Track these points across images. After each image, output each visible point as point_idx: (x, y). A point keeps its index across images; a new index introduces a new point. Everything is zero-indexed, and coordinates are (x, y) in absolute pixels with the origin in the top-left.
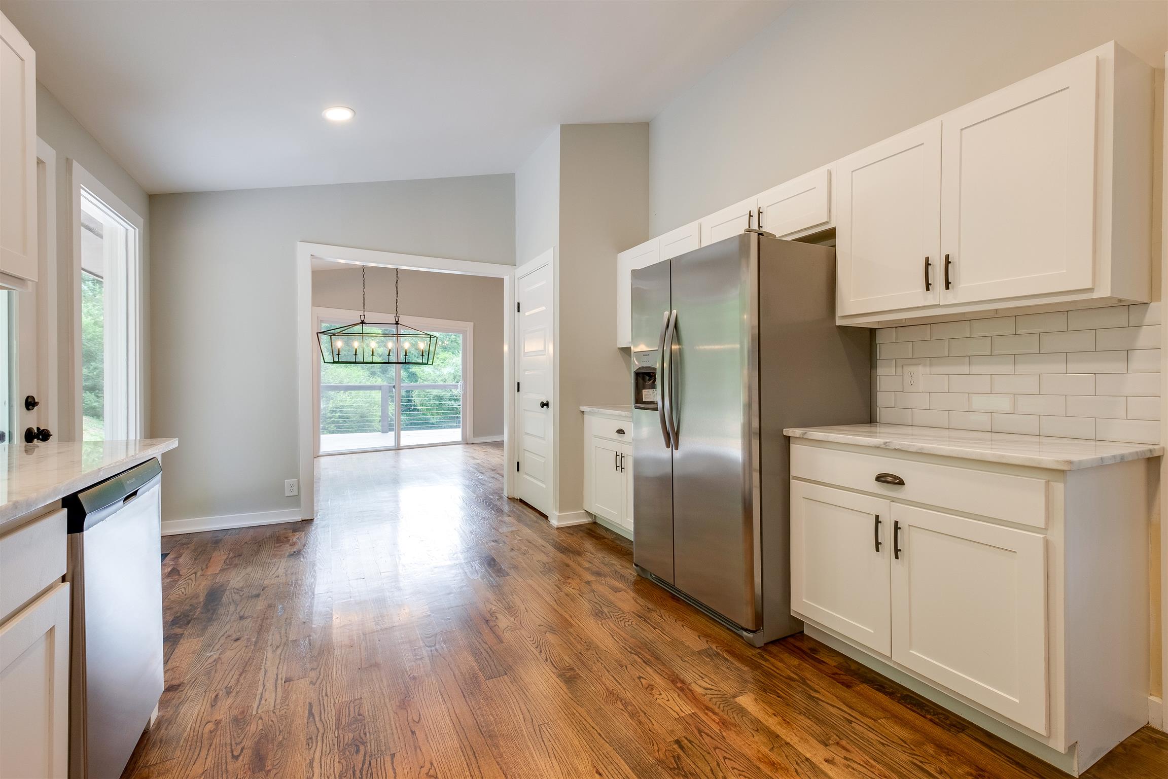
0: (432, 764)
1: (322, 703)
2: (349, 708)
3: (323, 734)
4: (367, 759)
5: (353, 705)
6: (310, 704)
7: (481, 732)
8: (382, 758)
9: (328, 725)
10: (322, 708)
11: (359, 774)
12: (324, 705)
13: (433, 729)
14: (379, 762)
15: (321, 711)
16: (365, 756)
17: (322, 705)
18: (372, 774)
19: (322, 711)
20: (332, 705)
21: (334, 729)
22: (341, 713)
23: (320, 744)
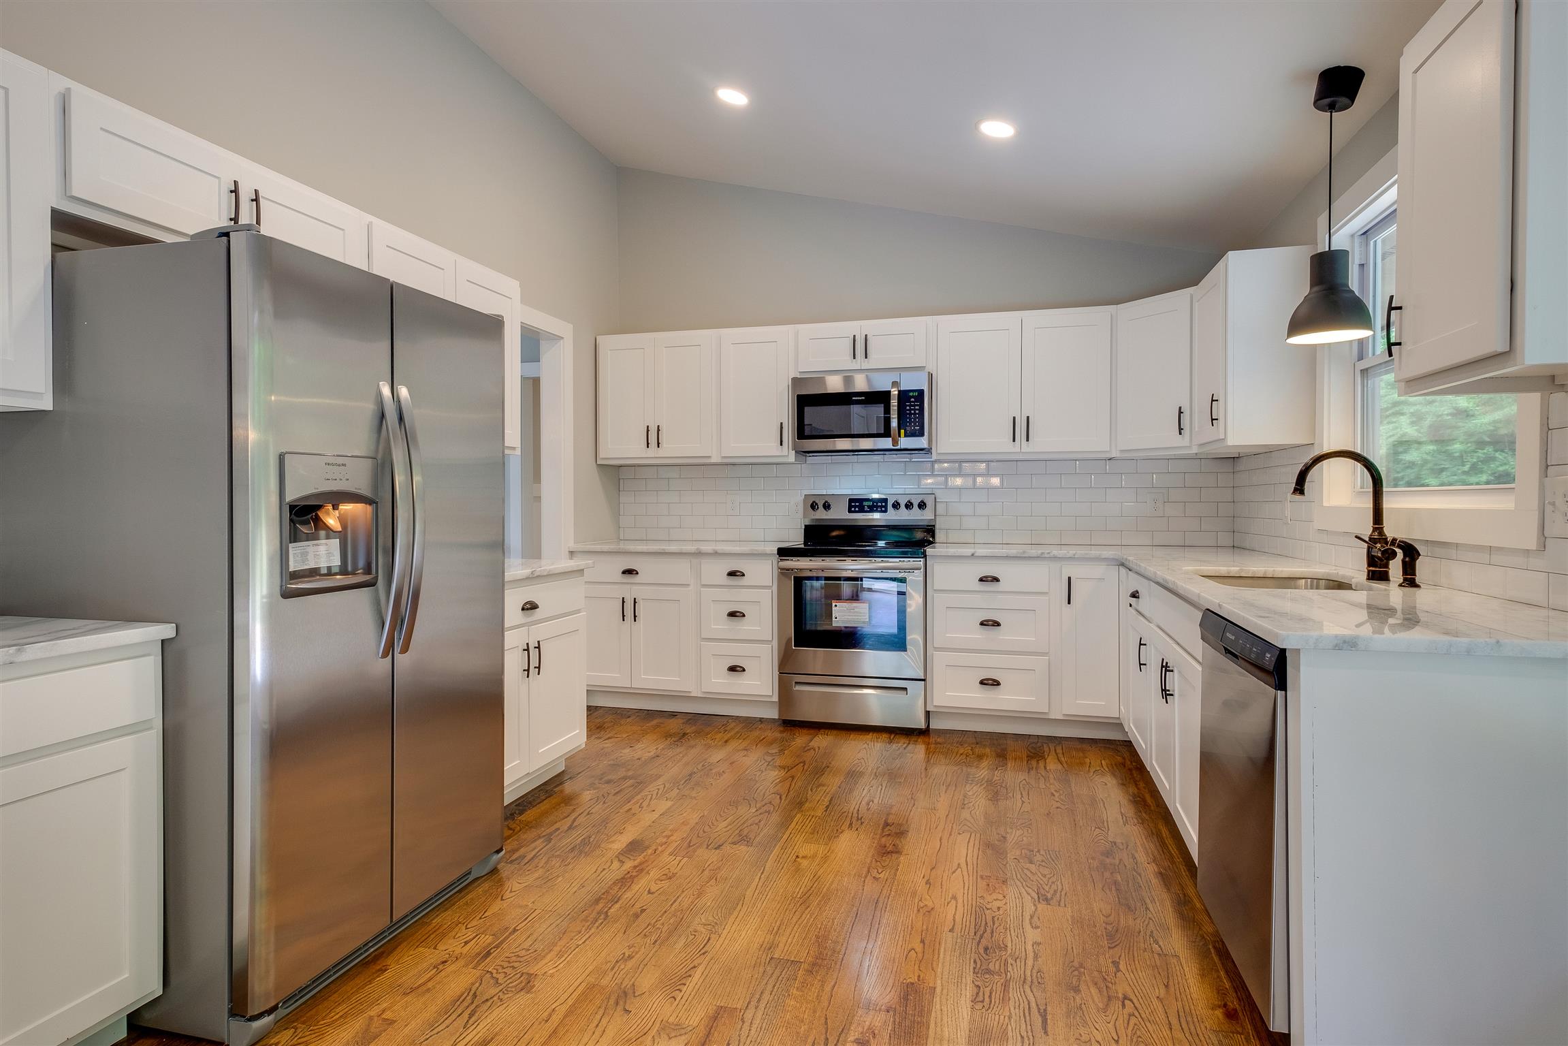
0: (919, 911)
1: (1029, 1027)
2: (991, 1001)
3: (1024, 982)
4: (977, 938)
5: (985, 1004)
6: (1046, 1033)
7: (856, 916)
8: (963, 932)
9: (1018, 989)
10: (1028, 1018)
11: (988, 929)
12: (1025, 1021)
13: (901, 936)
14: (967, 931)
15: (1030, 1014)
16: (979, 942)
17: (1028, 1023)
18: (975, 925)
19: (1027, 1014)
20: (1014, 1017)
21: (1011, 982)
22: (1001, 998)
23: (1028, 973)
